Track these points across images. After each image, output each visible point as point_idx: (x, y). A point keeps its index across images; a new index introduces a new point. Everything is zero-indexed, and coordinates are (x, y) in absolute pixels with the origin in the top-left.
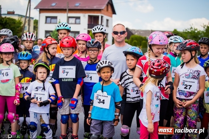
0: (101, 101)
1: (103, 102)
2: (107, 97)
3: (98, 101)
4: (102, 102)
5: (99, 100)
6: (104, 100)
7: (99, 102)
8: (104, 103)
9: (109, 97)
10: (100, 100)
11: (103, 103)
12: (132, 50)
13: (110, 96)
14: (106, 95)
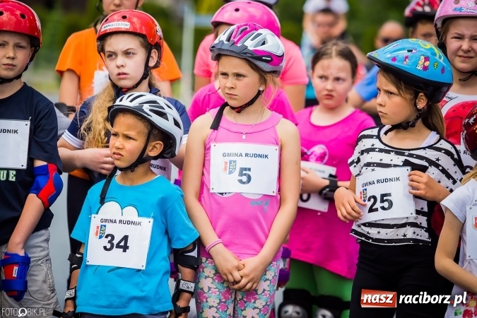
0: (115, 242)
1: (122, 244)
2: (139, 224)
3: (105, 242)
4: (118, 246)
5: (109, 238)
6: (126, 238)
7: (109, 246)
8: (125, 248)
9: (147, 224)
10: (113, 237)
11: (121, 247)
12: (389, 56)
13: (148, 220)
14: (135, 218)
